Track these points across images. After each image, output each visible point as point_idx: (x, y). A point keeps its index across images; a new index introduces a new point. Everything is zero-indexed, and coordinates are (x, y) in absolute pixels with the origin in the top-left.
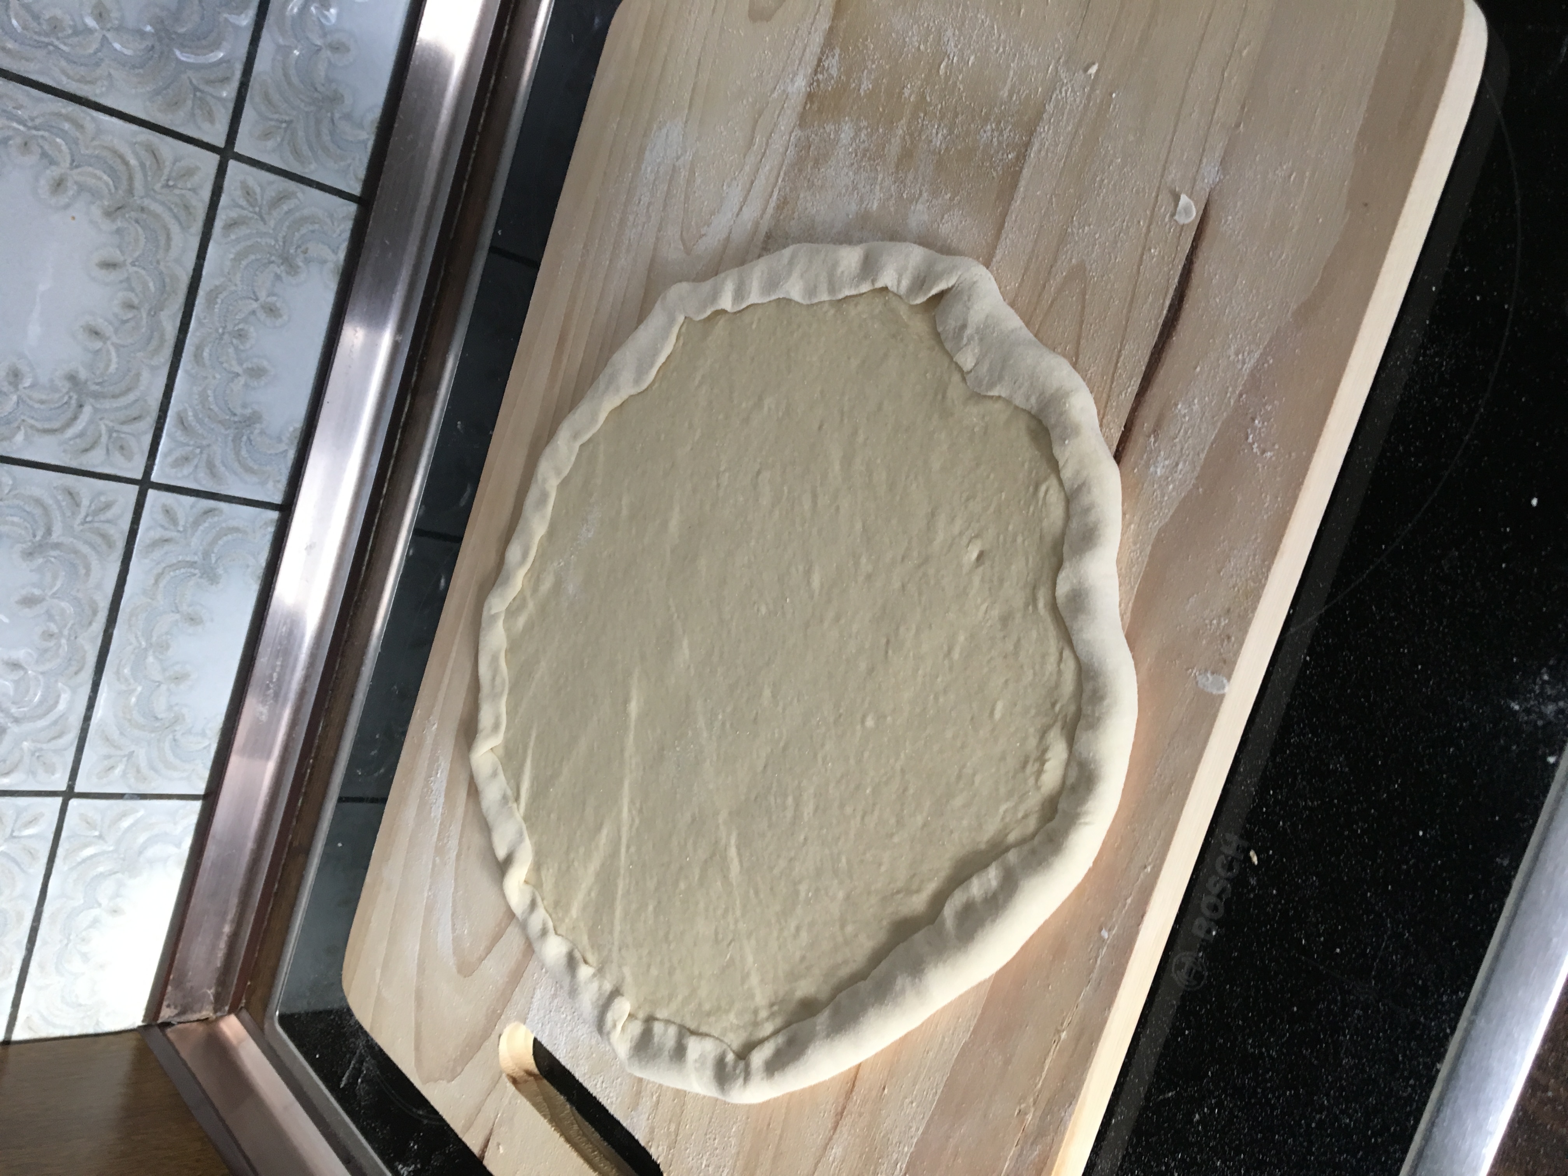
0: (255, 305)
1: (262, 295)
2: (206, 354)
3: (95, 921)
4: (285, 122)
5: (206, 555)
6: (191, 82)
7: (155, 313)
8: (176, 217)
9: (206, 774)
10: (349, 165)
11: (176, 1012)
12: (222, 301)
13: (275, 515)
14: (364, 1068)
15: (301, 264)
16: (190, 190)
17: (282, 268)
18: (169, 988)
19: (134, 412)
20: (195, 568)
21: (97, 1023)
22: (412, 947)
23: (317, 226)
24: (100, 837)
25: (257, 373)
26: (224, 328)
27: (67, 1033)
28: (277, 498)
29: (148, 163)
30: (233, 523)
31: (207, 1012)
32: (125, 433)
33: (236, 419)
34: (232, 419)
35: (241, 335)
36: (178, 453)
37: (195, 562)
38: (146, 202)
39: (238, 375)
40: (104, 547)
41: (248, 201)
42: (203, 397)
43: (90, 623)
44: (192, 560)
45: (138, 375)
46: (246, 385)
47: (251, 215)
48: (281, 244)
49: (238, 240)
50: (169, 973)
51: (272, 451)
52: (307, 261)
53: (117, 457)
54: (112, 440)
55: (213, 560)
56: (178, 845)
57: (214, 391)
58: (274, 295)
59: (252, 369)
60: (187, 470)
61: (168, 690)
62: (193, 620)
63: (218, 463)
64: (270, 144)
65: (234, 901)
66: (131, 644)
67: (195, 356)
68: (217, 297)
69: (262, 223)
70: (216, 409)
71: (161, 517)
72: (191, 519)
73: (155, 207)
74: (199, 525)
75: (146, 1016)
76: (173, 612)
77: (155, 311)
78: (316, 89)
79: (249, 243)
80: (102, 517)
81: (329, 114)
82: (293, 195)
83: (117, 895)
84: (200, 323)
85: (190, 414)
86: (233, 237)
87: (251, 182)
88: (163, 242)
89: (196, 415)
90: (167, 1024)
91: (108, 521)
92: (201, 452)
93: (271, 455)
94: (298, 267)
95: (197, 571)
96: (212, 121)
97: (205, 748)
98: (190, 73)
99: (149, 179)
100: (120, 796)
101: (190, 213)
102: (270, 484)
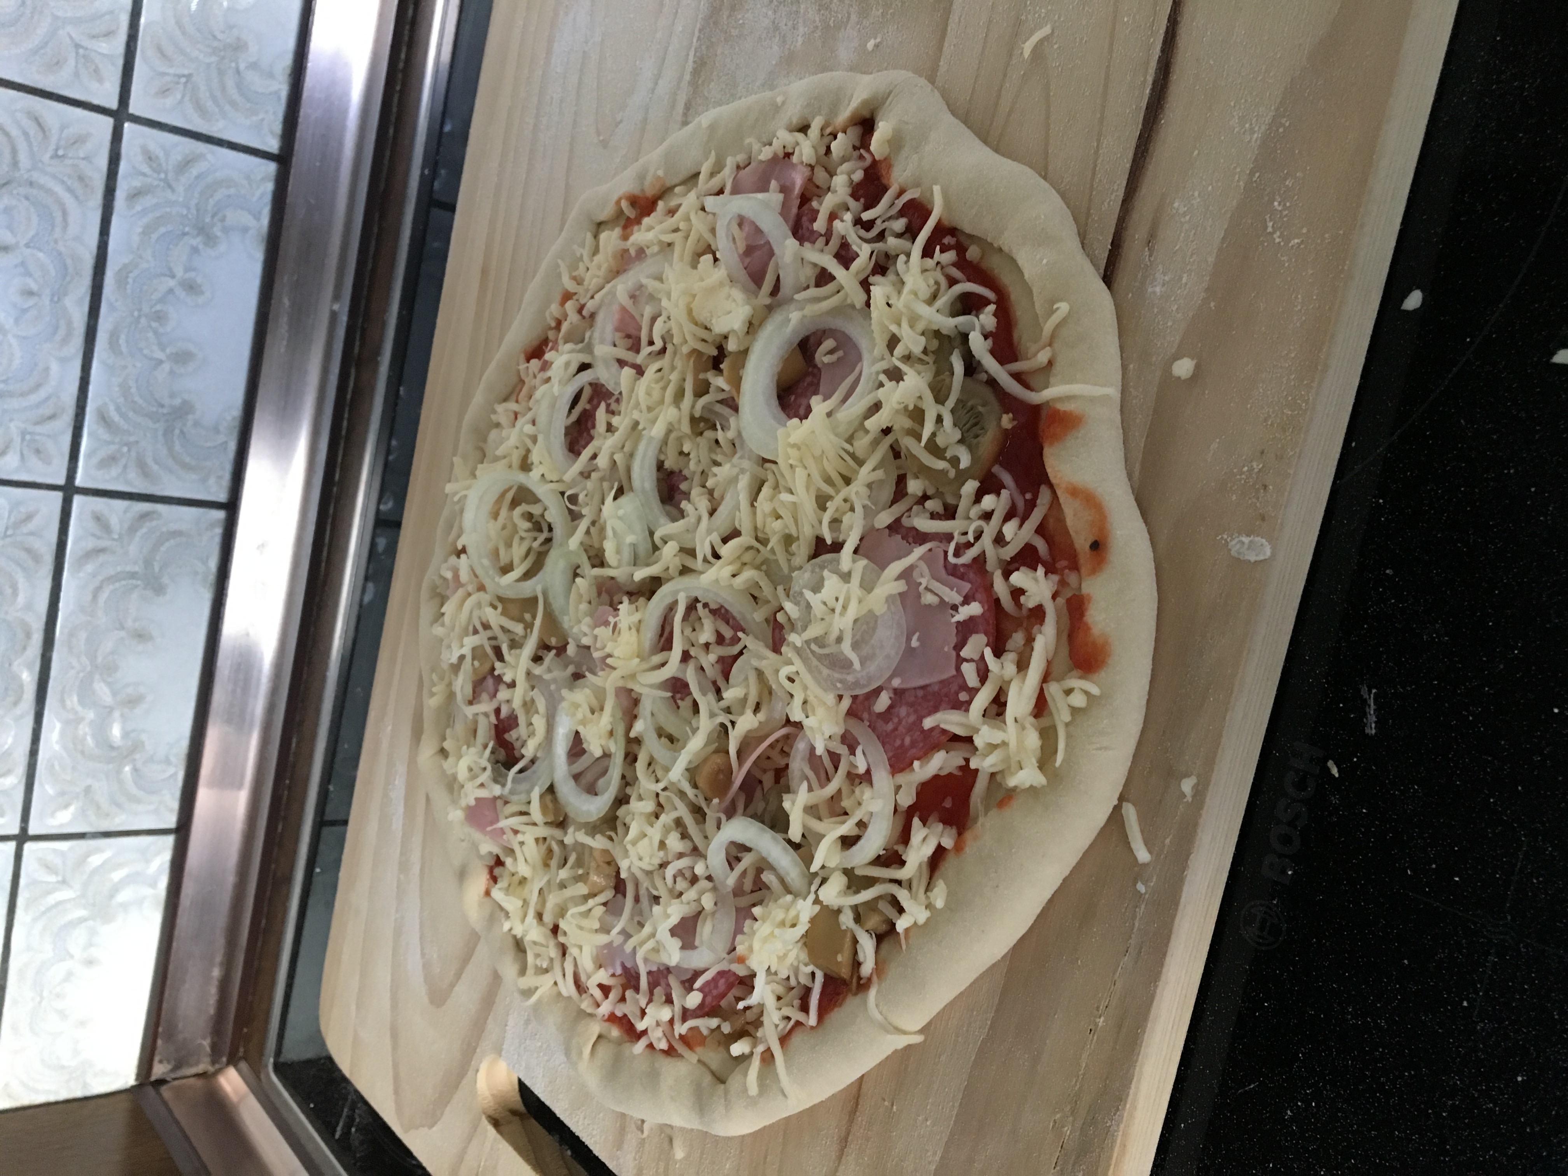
0: (172, 283)
1: (179, 272)
2: (122, 341)
3: (69, 976)
4: (184, 76)
5: (148, 563)
6: (71, 37)
7: (59, 299)
8: (70, 190)
9: (175, 805)
10: (263, 120)
11: (169, 1067)
12: (134, 281)
13: (221, 515)
14: (356, 1116)
15: (219, 234)
16: (83, 159)
17: (199, 239)
18: (159, 1042)
19: (47, 411)
20: (138, 579)
21: (85, 1085)
22: (382, 976)
23: (232, 191)
24: (64, 882)
25: (182, 358)
26: (140, 310)
27: (52, 1098)
28: (222, 496)
29: (32, 133)
30: (173, 527)
31: (204, 1066)
32: (40, 434)
33: (165, 411)
34: (160, 410)
35: (160, 317)
36: (102, 453)
37: (137, 573)
38: (36, 176)
39: (160, 362)
40: (30, 563)
41: (151, 167)
42: (125, 388)
43: (25, 648)
44: (133, 570)
45: (47, 369)
46: (172, 372)
47: (156, 183)
48: (195, 212)
49: (145, 211)
50: (157, 1024)
51: (209, 444)
52: (226, 230)
53: (34, 461)
54: (25, 443)
55: (157, 569)
56: (153, 885)
57: (137, 381)
58: (194, 270)
59: (177, 354)
60: (114, 471)
61: (122, 715)
62: (141, 636)
63: (150, 461)
64: (169, 102)
65: (220, 942)
66: (73, 668)
67: (110, 343)
68: (127, 277)
69: (169, 191)
70: (140, 401)
71: (91, 525)
72: (126, 526)
73: (43, 180)
74: (136, 531)
75: (139, 1076)
76: (117, 629)
77: (57, 298)
78: (214, 37)
79: (158, 214)
80: (25, 529)
81: (233, 65)
82: (201, 157)
83: (90, 944)
84: (112, 308)
85: (112, 408)
86: (138, 208)
87: (152, 147)
88: (59, 219)
89: (118, 409)
90: (161, 1082)
91: (32, 534)
92: (129, 450)
93: (209, 448)
94: (216, 237)
95: (139, 582)
96: (100, 80)
97: (171, 776)
98: (69, 29)
99: (35, 149)
100: (81, 836)
101: (86, 186)
102: (212, 480)
